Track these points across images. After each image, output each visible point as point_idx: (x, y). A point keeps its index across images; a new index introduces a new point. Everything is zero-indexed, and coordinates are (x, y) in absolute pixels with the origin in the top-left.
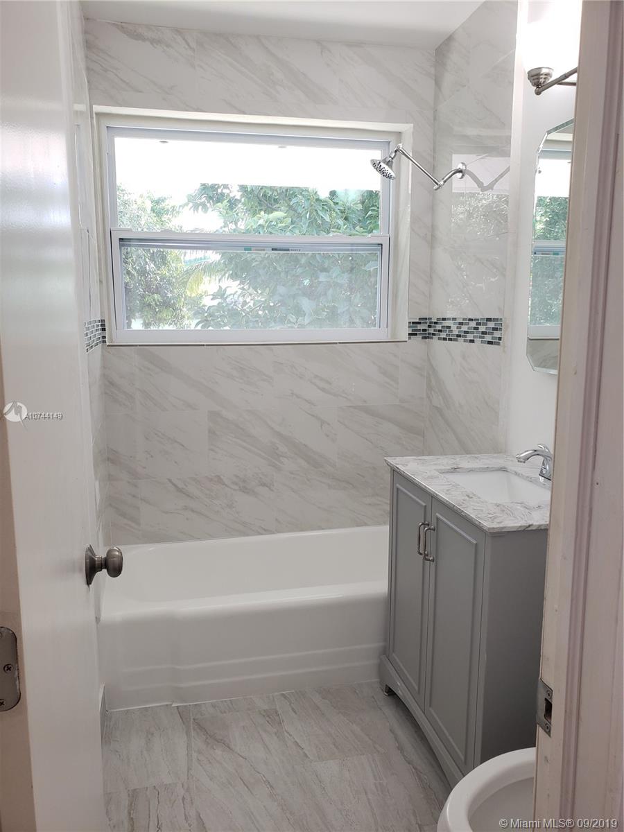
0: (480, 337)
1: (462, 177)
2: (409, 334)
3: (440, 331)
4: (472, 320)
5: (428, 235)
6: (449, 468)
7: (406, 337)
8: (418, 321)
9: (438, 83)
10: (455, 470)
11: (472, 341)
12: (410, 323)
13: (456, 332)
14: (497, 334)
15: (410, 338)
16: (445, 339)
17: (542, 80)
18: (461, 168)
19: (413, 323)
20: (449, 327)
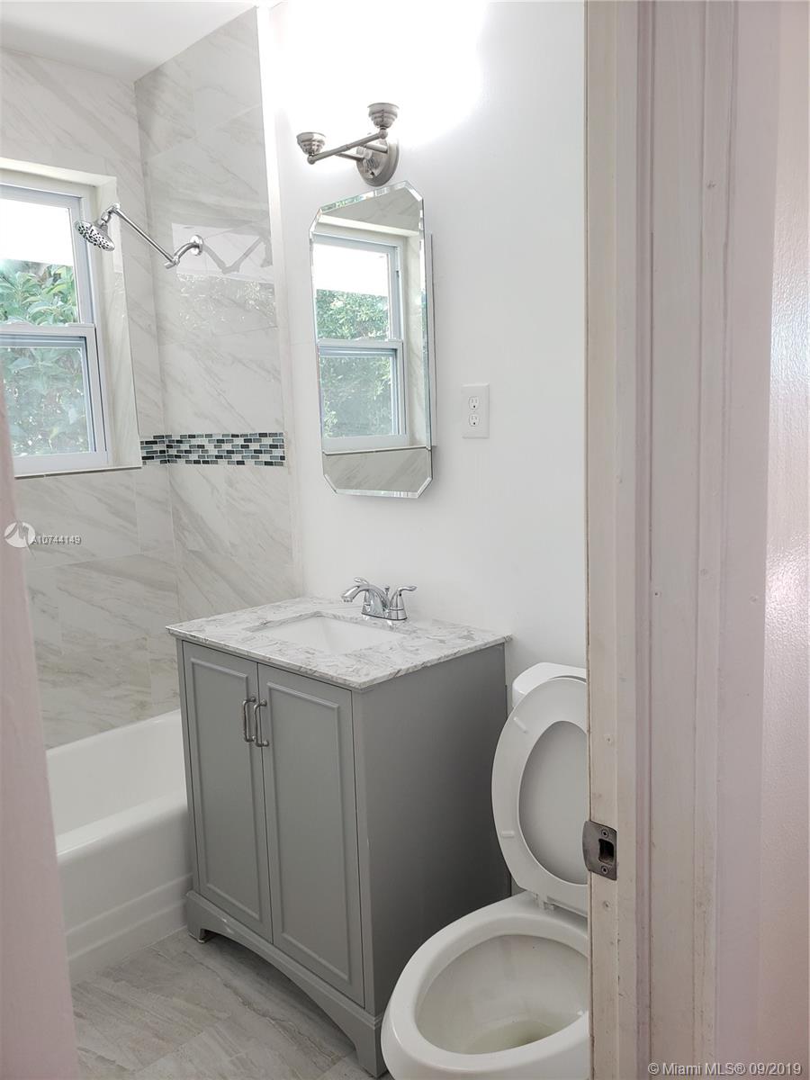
0: (252, 457)
1: (199, 254)
2: (144, 458)
3: (186, 452)
4: (237, 436)
5: (154, 328)
6: (257, 624)
7: (140, 463)
8: (153, 440)
9: (144, 127)
10: (265, 625)
11: (241, 463)
12: (142, 442)
13: (213, 451)
14: (278, 453)
15: (144, 463)
16: (197, 462)
17: (315, 148)
18: (198, 242)
19: (147, 443)
20: (202, 447)
